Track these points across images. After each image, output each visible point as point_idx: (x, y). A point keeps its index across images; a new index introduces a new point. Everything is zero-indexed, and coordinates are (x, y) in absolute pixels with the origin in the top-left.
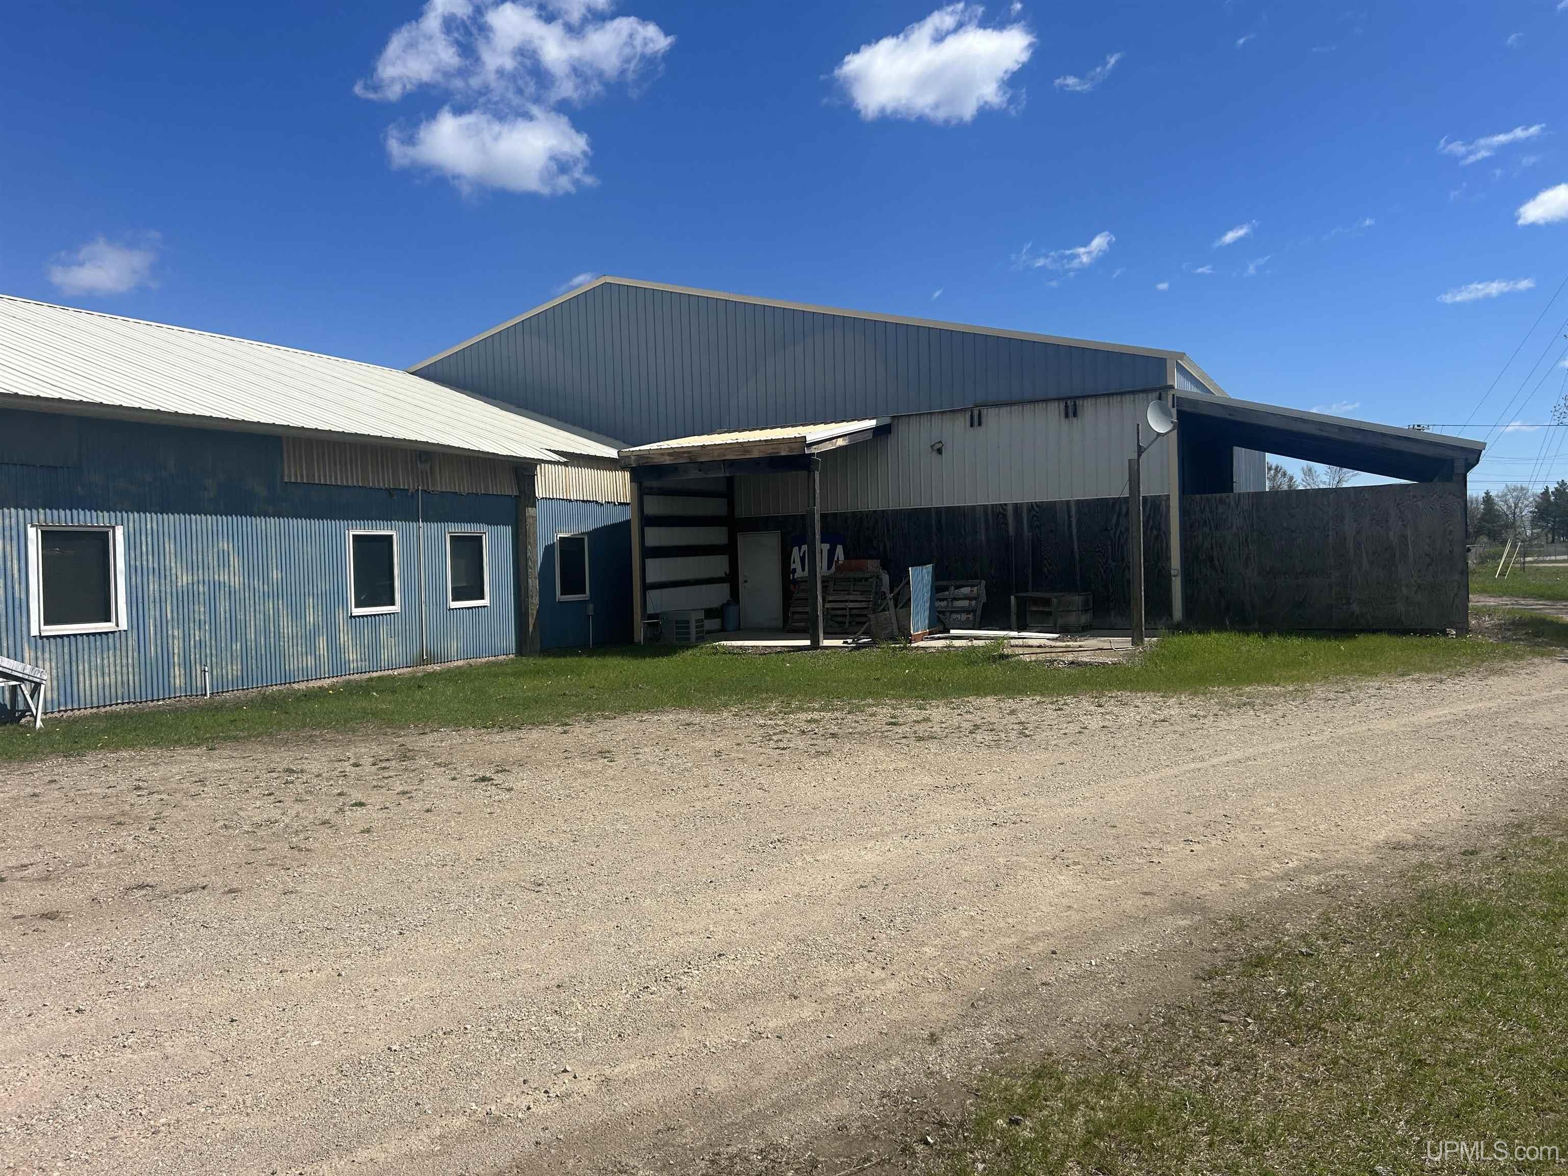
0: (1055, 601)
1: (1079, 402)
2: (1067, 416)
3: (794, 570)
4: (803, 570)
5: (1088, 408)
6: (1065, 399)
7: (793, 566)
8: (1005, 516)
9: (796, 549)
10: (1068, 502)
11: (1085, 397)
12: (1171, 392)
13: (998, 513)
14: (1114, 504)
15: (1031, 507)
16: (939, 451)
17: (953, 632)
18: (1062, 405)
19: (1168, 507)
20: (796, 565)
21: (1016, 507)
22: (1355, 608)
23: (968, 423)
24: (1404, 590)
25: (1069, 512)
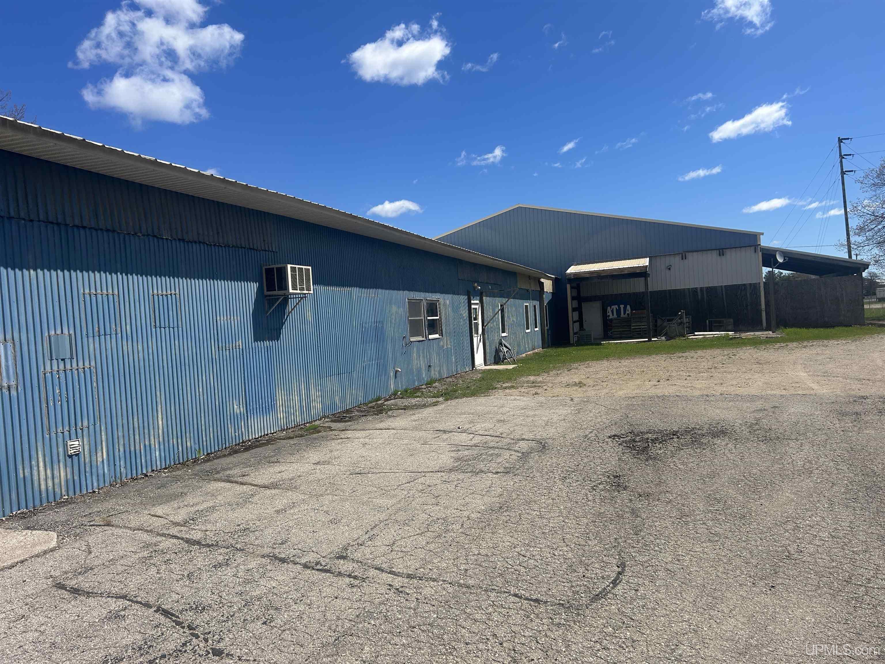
0: (725, 321)
1: (724, 250)
2: (720, 255)
3: (609, 316)
4: (613, 315)
5: (728, 253)
6: (719, 249)
7: (608, 314)
8: (697, 292)
9: (609, 308)
10: (721, 286)
11: (726, 249)
12: (759, 247)
13: (694, 291)
14: (739, 286)
15: (708, 288)
16: (670, 269)
17: (696, 333)
18: (718, 251)
19: (760, 287)
20: (610, 313)
21: (701, 289)
22: (826, 319)
23: (681, 259)
24: (843, 312)
25: (722, 290)
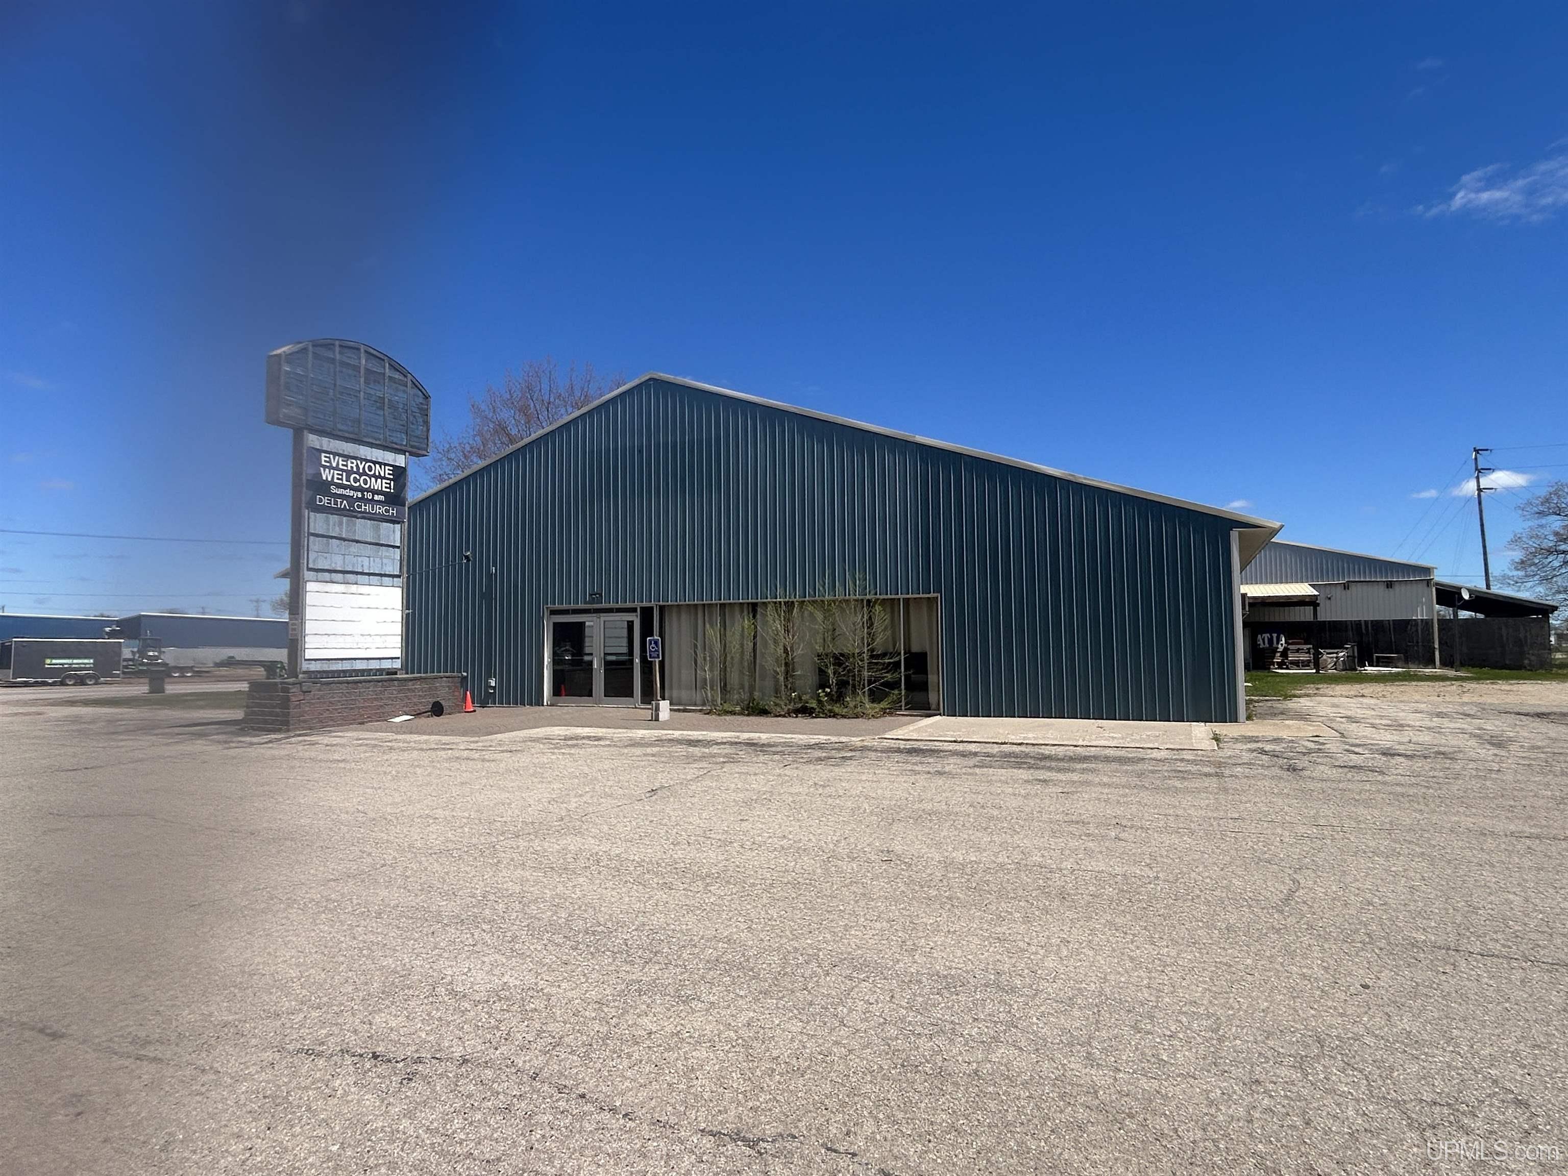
1: (1393, 584)
2: (1388, 587)
3: (1259, 645)
4: (1262, 644)
5: (1397, 586)
6: (1387, 581)
8: (1361, 625)
9: (1259, 636)
10: (1389, 621)
11: (1395, 581)
12: (1432, 582)
13: (1358, 623)
14: (1409, 622)
15: (1373, 622)
16: (1330, 599)
18: (1386, 585)
19: (1433, 624)
23: (1343, 588)
24: (1527, 655)
25: (1389, 624)
